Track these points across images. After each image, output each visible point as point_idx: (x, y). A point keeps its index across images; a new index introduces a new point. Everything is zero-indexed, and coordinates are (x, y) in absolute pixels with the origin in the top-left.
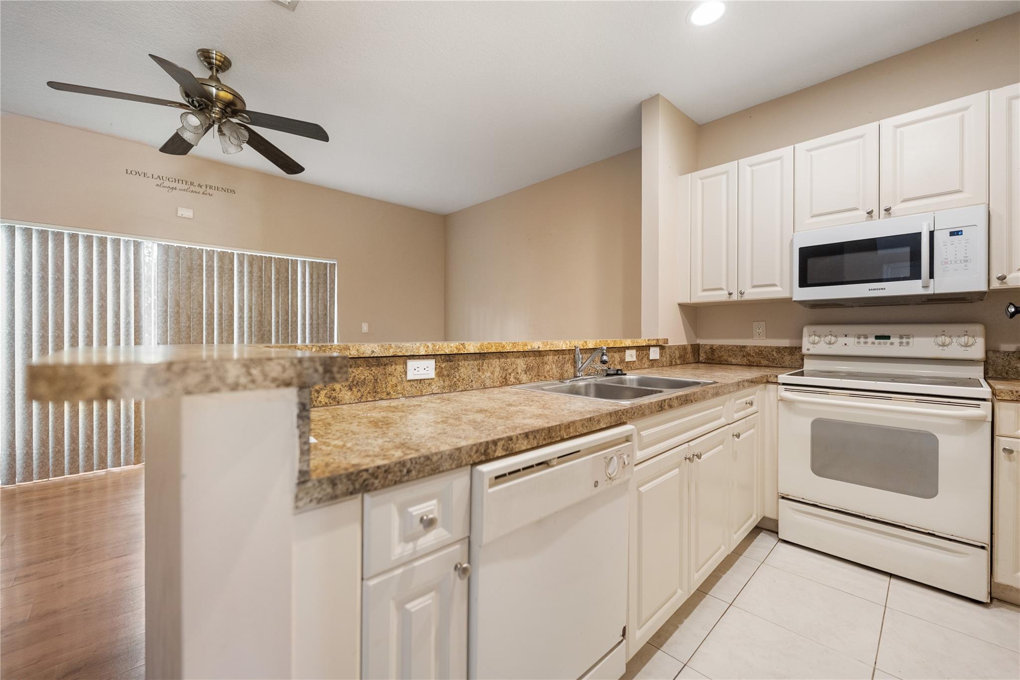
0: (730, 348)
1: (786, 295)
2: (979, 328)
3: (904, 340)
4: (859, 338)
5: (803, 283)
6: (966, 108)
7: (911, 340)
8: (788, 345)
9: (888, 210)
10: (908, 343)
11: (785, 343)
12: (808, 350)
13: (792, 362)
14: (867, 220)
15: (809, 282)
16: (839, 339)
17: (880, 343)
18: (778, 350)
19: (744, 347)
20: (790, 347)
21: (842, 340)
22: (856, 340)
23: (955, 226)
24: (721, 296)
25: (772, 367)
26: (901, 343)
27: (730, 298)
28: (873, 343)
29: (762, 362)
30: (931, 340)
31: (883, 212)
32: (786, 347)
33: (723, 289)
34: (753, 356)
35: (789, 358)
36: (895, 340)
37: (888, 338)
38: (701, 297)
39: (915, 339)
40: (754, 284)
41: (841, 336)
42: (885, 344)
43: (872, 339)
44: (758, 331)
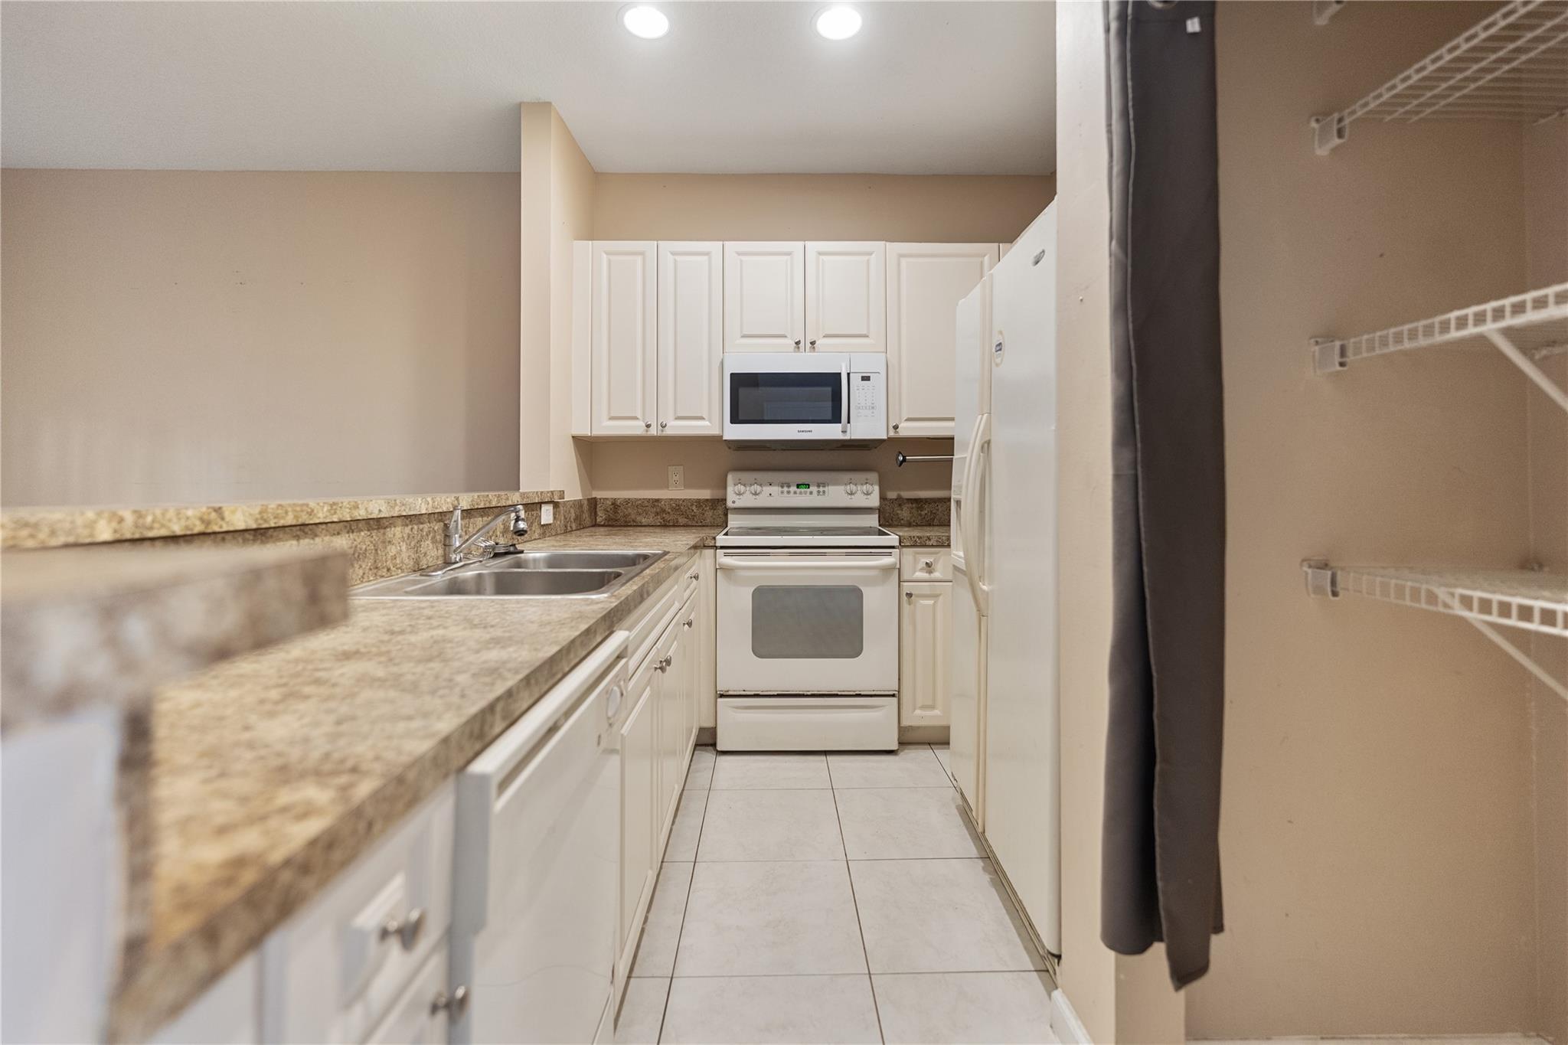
0: (640, 502)
1: (715, 432)
2: (874, 476)
3: (821, 489)
4: (782, 487)
5: (735, 420)
6: (870, 254)
7: (826, 489)
8: (708, 498)
9: (813, 343)
10: (824, 492)
11: (705, 494)
12: (734, 502)
13: (714, 519)
14: (795, 352)
15: (741, 418)
16: (764, 488)
17: (801, 493)
18: (699, 503)
19: (657, 500)
20: (711, 499)
21: (767, 489)
22: (780, 489)
23: (865, 369)
24: (635, 428)
25: (693, 526)
26: (819, 492)
27: (647, 431)
28: (795, 493)
29: (680, 520)
30: (843, 487)
31: (808, 345)
32: (707, 500)
33: (638, 419)
34: (669, 513)
35: (710, 513)
36: (814, 489)
37: (808, 486)
38: (606, 428)
39: (830, 487)
40: (679, 415)
41: (765, 485)
42: (806, 493)
43: (793, 489)
44: (675, 478)
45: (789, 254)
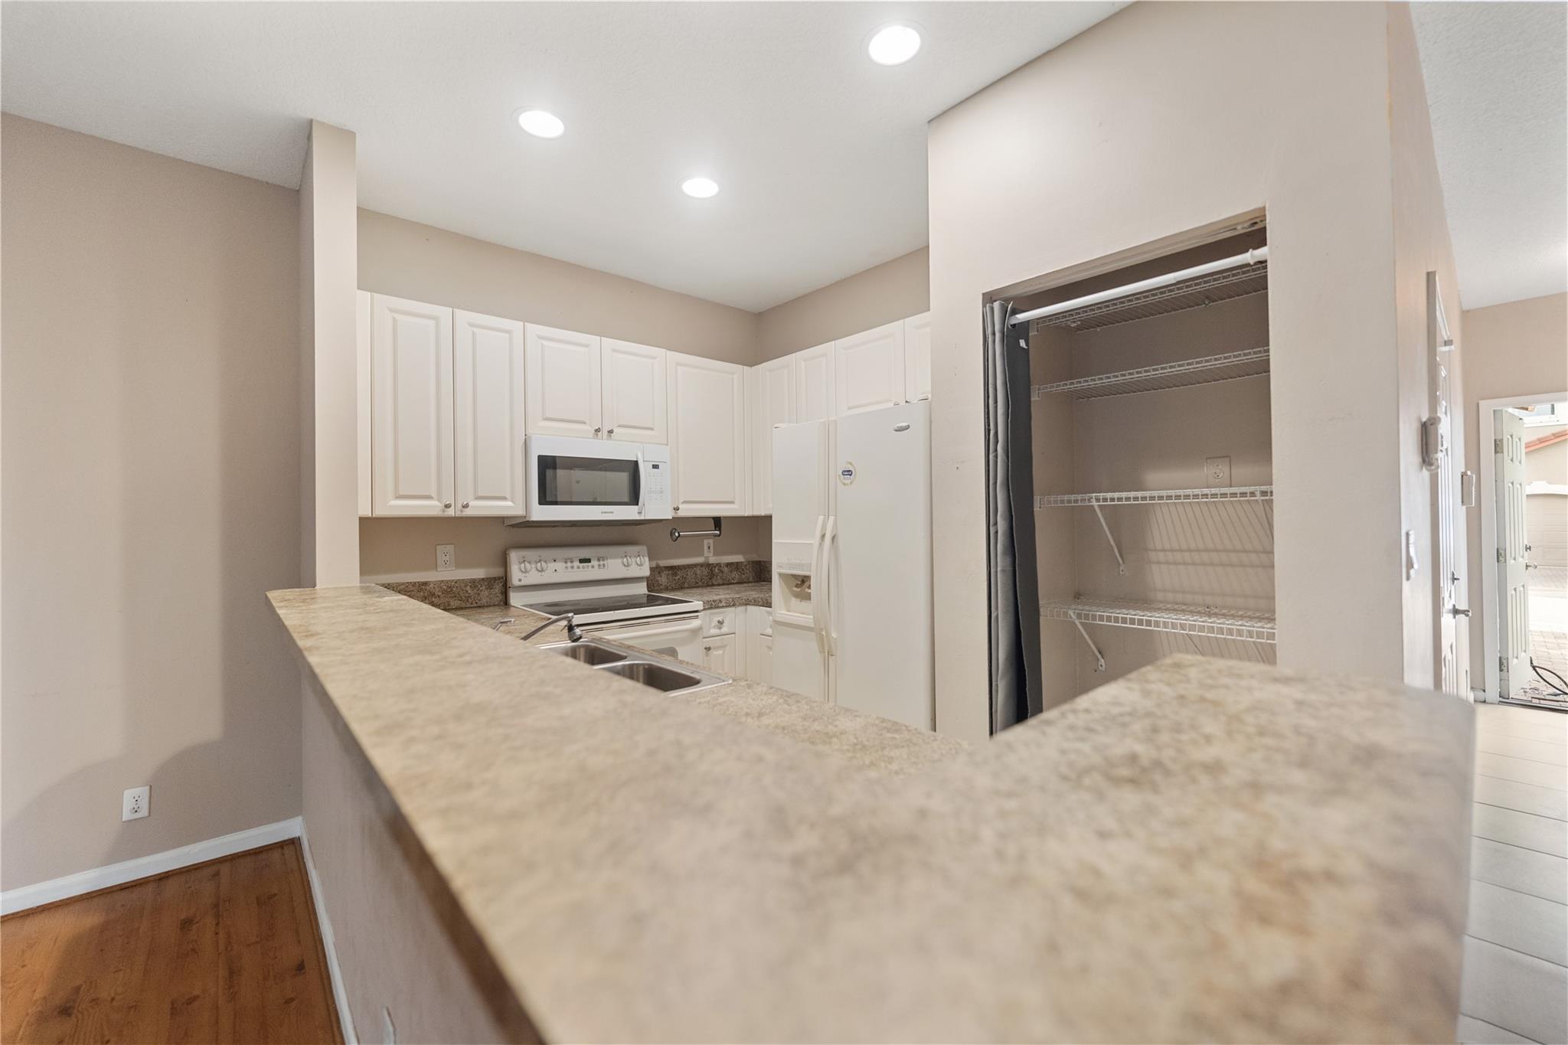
0: (403, 587)
1: (519, 511)
2: (643, 549)
3: (601, 563)
4: (566, 562)
5: (543, 500)
7: (605, 562)
8: (482, 576)
9: (611, 432)
10: (604, 565)
11: (479, 573)
12: (520, 580)
13: (491, 598)
14: (594, 438)
15: (548, 499)
16: (549, 565)
17: (583, 567)
18: (474, 583)
19: (425, 584)
20: (487, 578)
21: (552, 566)
22: (564, 565)
23: (656, 460)
24: (431, 507)
25: (466, 608)
26: (599, 565)
27: (444, 511)
28: (578, 568)
29: (452, 604)
30: (619, 561)
31: (605, 433)
32: (483, 579)
33: (432, 498)
34: (439, 596)
35: (486, 593)
36: (594, 563)
37: (589, 561)
39: (609, 560)
40: (480, 495)
41: (550, 562)
42: (588, 567)
43: (577, 564)
44: (444, 558)
45: (587, 346)
